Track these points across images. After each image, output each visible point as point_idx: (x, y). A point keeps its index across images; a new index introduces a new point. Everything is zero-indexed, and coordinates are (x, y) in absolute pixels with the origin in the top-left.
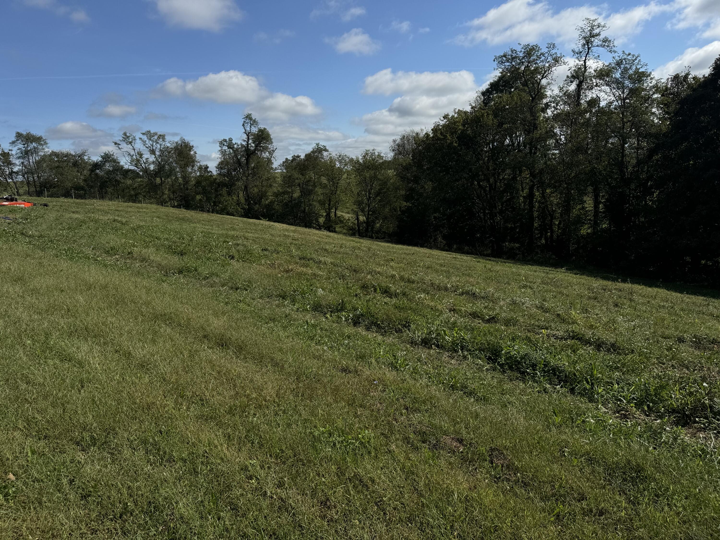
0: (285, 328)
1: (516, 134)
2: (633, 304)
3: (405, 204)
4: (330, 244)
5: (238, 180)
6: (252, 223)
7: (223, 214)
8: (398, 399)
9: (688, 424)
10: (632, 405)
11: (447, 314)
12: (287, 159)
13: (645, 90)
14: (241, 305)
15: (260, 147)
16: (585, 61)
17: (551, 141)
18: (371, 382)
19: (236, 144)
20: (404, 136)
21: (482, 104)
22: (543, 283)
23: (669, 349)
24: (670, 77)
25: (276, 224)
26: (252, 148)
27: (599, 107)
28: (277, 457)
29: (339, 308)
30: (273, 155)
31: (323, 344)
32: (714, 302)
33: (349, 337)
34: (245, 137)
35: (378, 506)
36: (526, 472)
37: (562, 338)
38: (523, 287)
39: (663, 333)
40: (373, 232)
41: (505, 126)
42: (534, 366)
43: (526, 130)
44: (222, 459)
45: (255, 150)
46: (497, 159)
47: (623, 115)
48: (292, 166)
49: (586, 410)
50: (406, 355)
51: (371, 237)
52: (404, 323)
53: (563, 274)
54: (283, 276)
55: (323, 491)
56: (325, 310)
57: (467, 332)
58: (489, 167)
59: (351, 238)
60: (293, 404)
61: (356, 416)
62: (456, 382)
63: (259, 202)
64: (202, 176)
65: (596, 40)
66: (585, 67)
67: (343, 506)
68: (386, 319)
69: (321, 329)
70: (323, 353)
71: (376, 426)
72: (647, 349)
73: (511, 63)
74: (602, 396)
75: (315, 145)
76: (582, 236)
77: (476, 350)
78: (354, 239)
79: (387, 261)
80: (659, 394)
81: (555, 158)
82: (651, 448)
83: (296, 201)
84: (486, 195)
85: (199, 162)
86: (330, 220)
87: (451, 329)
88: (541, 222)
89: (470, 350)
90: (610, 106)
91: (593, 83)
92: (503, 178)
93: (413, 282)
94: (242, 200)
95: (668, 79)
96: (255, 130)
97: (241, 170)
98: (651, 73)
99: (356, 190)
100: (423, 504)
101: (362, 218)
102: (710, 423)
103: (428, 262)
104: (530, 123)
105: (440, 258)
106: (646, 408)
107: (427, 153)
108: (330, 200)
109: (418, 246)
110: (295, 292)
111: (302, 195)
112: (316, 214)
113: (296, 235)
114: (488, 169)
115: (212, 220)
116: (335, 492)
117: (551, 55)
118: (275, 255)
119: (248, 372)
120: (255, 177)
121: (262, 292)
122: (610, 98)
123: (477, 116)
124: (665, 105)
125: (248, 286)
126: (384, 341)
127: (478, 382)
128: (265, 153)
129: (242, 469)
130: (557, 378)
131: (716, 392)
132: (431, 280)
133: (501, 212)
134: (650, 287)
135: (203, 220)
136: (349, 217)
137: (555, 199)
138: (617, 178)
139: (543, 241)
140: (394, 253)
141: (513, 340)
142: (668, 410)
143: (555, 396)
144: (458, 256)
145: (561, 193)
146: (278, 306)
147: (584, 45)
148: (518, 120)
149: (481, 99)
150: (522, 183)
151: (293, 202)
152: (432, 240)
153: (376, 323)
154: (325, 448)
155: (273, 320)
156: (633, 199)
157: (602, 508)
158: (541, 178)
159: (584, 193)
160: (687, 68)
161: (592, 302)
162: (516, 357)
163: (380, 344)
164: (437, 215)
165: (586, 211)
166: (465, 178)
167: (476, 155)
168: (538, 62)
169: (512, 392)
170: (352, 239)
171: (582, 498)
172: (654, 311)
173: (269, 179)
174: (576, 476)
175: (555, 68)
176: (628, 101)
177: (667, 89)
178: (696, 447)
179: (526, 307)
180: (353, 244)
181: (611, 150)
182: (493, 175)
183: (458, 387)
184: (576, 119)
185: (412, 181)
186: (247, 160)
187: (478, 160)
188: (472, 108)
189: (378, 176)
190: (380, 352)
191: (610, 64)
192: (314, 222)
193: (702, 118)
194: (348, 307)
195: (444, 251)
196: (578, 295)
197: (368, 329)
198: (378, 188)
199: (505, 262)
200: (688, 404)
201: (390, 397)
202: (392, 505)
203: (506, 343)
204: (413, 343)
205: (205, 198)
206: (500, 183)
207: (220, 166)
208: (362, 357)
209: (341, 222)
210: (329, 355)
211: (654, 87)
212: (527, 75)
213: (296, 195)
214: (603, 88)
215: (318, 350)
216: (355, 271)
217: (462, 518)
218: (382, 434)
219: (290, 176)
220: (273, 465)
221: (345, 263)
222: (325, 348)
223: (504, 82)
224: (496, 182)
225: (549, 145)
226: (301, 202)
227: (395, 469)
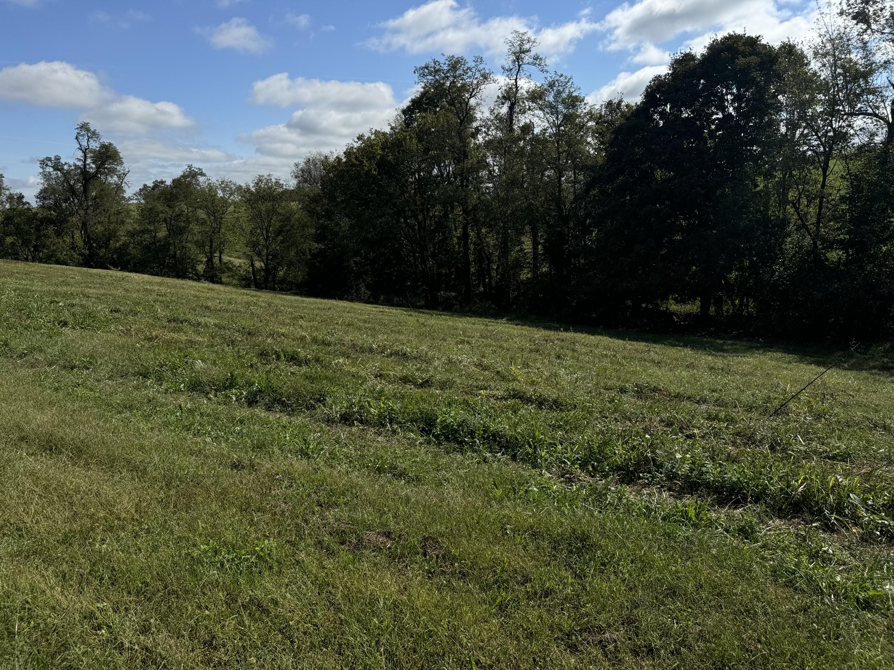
0: (147, 417)
1: (445, 163)
2: (575, 354)
3: (316, 245)
4: (214, 299)
5: (71, 214)
6: (96, 274)
7: (51, 264)
8: (309, 495)
9: (633, 480)
10: (576, 466)
11: (372, 381)
12: (145, 185)
13: (579, 116)
14: (80, 391)
15: (105, 168)
16: (516, 80)
17: (484, 173)
18: (272, 477)
19: (66, 164)
20: (309, 160)
21: (403, 123)
22: (482, 337)
23: (612, 401)
24: (604, 103)
25: (133, 275)
26: (91, 170)
27: (533, 134)
28: (138, 594)
29: (228, 384)
30: (125, 180)
31: (205, 434)
32: (655, 348)
33: (242, 422)
34: (80, 154)
35: (283, 633)
36: (465, 560)
37: (501, 398)
38: (461, 343)
39: (605, 383)
40: (275, 283)
41: (432, 153)
42: (472, 434)
43: (455, 159)
44: (53, 608)
45: (97, 172)
46: (425, 193)
47: (558, 144)
48: (153, 195)
49: (528, 478)
50: (320, 437)
51: (273, 289)
52: (318, 397)
53: (503, 325)
54: (143, 346)
55: (206, 628)
56: (208, 388)
57: (396, 400)
58: (416, 201)
59: (243, 291)
60: (161, 520)
61: (252, 523)
62: (383, 464)
63: (106, 245)
64: (15, 210)
65: (527, 57)
66: (517, 88)
67: (236, 641)
68: (294, 394)
69: (202, 415)
70: (205, 447)
71: (279, 533)
72: (589, 403)
73: (434, 76)
74: (546, 460)
75: (186, 167)
76: (522, 282)
77: (407, 421)
78: (248, 292)
79: (295, 318)
80: (603, 452)
81: (489, 193)
82: (596, 513)
83: (162, 243)
84: (415, 234)
85: (8, 189)
86: (212, 268)
87: (378, 399)
88: (478, 267)
89: (400, 423)
90: (545, 133)
91: (525, 106)
92: (434, 215)
93: (329, 344)
94: (80, 243)
95: (602, 106)
96: (95, 145)
97: (76, 201)
98: (584, 97)
99: (248, 227)
100: (342, 621)
101: (258, 264)
102: (653, 477)
103: (348, 317)
104: (459, 150)
105: (364, 312)
106: (591, 469)
107: (341, 181)
108: (211, 240)
109: (335, 299)
110: (161, 366)
111: (170, 234)
112: (192, 260)
113: (163, 289)
114: (416, 204)
115: (33, 272)
116: (223, 627)
117: (479, 71)
118: (131, 318)
119: (92, 483)
120: (98, 211)
121: (112, 371)
122: (544, 124)
123: (398, 139)
124: (600, 134)
125: (91, 363)
126: (290, 423)
127: (409, 460)
128: (112, 177)
129: (85, 618)
130: (498, 445)
131: (658, 444)
132: (352, 341)
133: (434, 255)
134: (593, 335)
135: (17, 273)
136: (240, 263)
137: (491, 240)
138: (555, 215)
139: (482, 289)
140: (304, 308)
141: (450, 405)
142: (612, 468)
143: (495, 465)
144: (386, 309)
145: (498, 233)
146: (136, 388)
147: (514, 61)
148: (446, 147)
149: (402, 118)
150: (455, 221)
151: (157, 244)
152: (353, 291)
153: (280, 399)
154: (209, 572)
155: (131, 408)
156: (572, 239)
157: (548, 588)
158: (475, 216)
159: (522, 233)
160: (620, 95)
161: (534, 355)
162: (453, 425)
163: (285, 427)
164: (357, 259)
165: (525, 253)
166: (389, 214)
167: (400, 187)
168: (465, 77)
169: (447, 467)
170: (245, 291)
171: (526, 579)
172: (597, 360)
173: (120, 213)
174: (519, 555)
175: (484, 86)
176: (562, 128)
177: (601, 116)
178: (640, 505)
179: (464, 366)
180: (246, 298)
181: (547, 183)
182: (422, 211)
183: (385, 469)
184: (509, 147)
185: (323, 216)
186: (85, 186)
187: (403, 192)
188: (392, 129)
189: (278, 210)
190: (285, 437)
191: (542, 85)
192: (190, 270)
193: (636, 150)
194: (241, 381)
195: (369, 303)
196: (519, 348)
197: (269, 408)
198: (278, 224)
199: (441, 315)
200: (631, 459)
201: (298, 494)
202: (301, 629)
203: (441, 410)
204: (329, 421)
205: (20, 241)
206: (430, 221)
207: (43, 195)
208: (259, 447)
209: (229, 269)
210: (213, 447)
211: (588, 113)
212: (453, 93)
213: (162, 233)
214: (536, 112)
215: (196, 443)
216: (249, 334)
217: (389, 630)
218: (288, 541)
219: (151, 209)
220: (133, 605)
221: (236, 323)
222: (208, 440)
223: (428, 99)
224: (425, 220)
225: (482, 178)
226: (170, 244)
227: (305, 583)
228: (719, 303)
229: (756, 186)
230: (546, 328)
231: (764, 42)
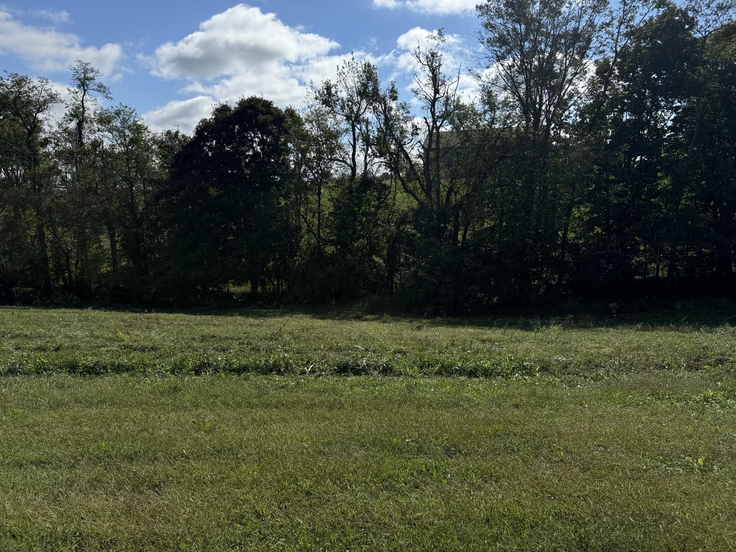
1: (12, 167)
10: (168, 373)
13: (144, 141)
16: (82, 102)
22: (80, 321)
23: (187, 344)
24: (164, 132)
27: (102, 148)
39: (182, 337)
42: (104, 368)
43: (24, 165)
65: (91, 84)
66: (84, 108)
74: (152, 373)
76: (103, 275)
77: (57, 368)
80: (182, 364)
81: (63, 197)
88: (56, 263)
89: (52, 370)
90: (113, 149)
91: (95, 127)
95: (162, 134)
98: (147, 126)
104: (29, 157)
106: (176, 374)
117: (45, 90)
124: (163, 156)
137: (68, 238)
138: (130, 219)
145: (75, 232)
147: (80, 86)
148: (14, 153)
156: (147, 238)
158: (50, 217)
159: (99, 232)
160: (176, 128)
161: (129, 328)
162: (90, 365)
165: (104, 250)
168: (31, 94)
175: (51, 104)
176: (130, 147)
177: (162, 142)
181: (121, 192)
184: (81, 158)
191: (109, 111)
193: (193, 172)
196: (116, 325)
203: (80, 358)
211: (151, 139)
214: (105, 133)
225: (55, 183)
228: (263, 284)
229: (280, 203)
230: (133, 311)
231: (275, 106)
